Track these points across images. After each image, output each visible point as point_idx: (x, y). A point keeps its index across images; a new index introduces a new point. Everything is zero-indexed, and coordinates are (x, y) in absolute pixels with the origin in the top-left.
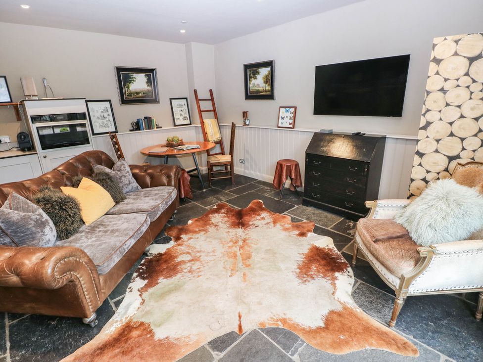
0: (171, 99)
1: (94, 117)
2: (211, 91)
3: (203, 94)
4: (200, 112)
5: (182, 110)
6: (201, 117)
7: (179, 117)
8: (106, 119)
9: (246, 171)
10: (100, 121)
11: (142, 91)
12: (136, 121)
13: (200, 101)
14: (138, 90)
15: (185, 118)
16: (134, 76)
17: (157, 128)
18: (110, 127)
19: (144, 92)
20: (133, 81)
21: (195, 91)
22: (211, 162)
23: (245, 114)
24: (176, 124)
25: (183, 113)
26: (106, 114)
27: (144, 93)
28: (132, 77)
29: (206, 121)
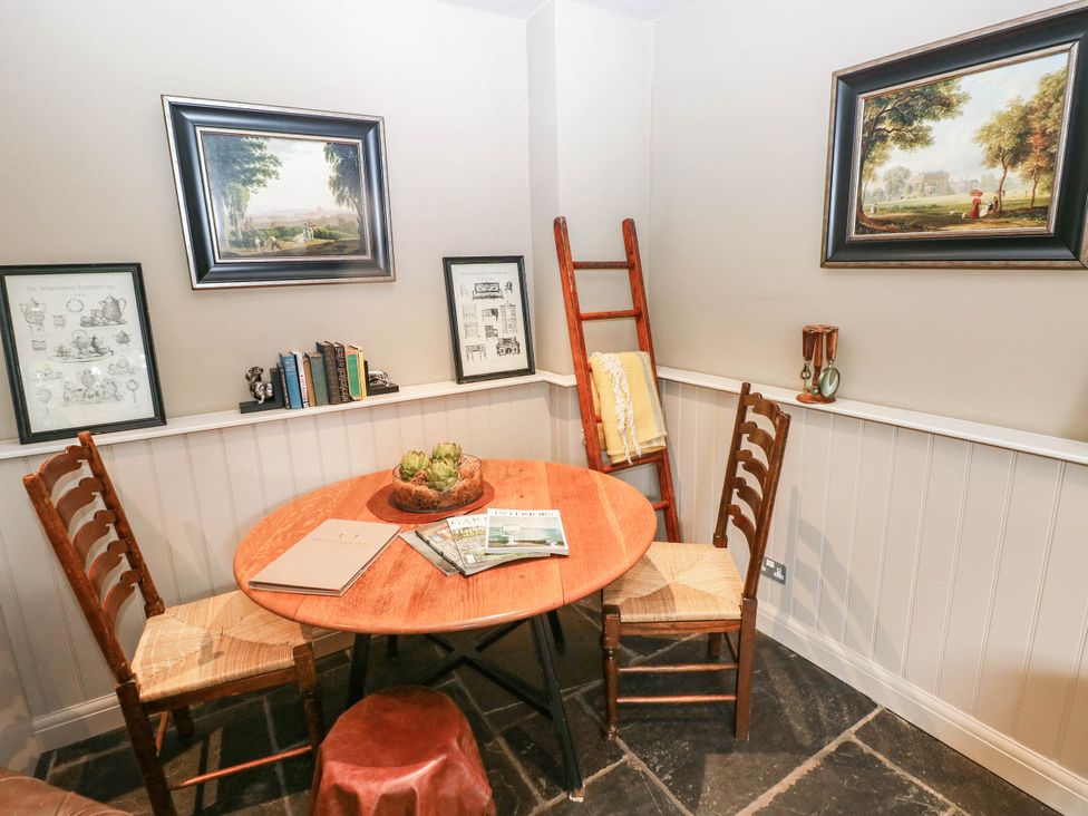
0: (448, 262)
1: (38, 347)
2: (629, 228)
3: (595, 239)
4: (577, 319)
5: (494, 312)
6: (579, 344)
7: (482, 340)
8: (108, 360)
9: (793, 623)
10: (71, 371)
11: (309, 224)
12: (268, 364)
13: (577, 273)
14: (288, 221)
15: (506, 346)
16: (268, 153)
17: (371, 391)
18: (128, 396)
19: (322, 228)
20: (265, 173)
21: (560, 227)
22: (625, 617)
23: (817, 344)
24: (467, 372)
25: (497, 324)
26: (106, 336)
27: (318, 235)
28: (257, 153)
29: (600, 361)
